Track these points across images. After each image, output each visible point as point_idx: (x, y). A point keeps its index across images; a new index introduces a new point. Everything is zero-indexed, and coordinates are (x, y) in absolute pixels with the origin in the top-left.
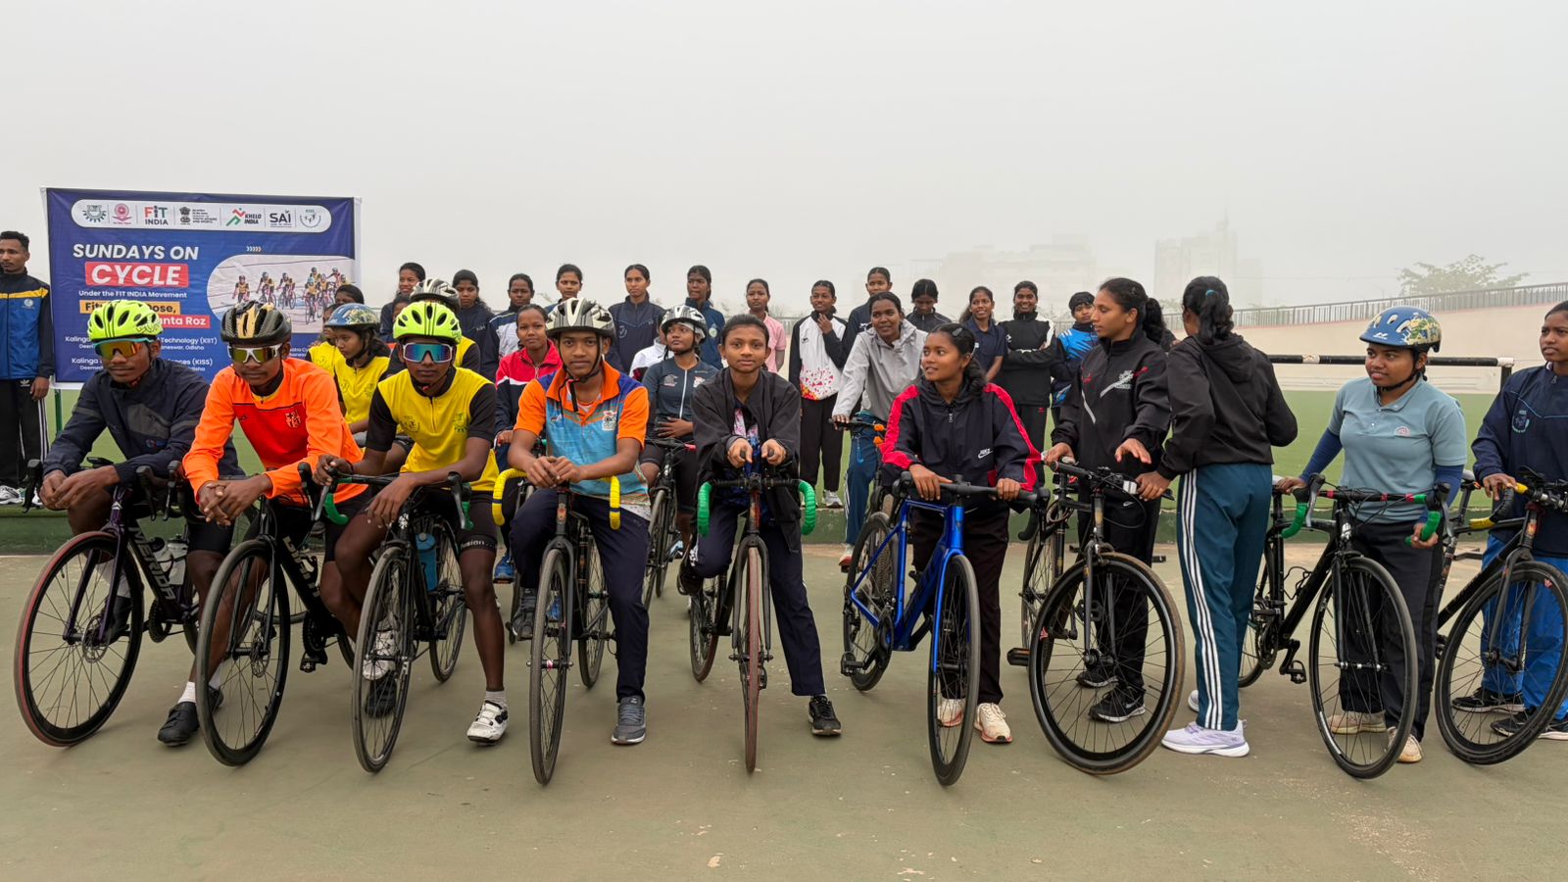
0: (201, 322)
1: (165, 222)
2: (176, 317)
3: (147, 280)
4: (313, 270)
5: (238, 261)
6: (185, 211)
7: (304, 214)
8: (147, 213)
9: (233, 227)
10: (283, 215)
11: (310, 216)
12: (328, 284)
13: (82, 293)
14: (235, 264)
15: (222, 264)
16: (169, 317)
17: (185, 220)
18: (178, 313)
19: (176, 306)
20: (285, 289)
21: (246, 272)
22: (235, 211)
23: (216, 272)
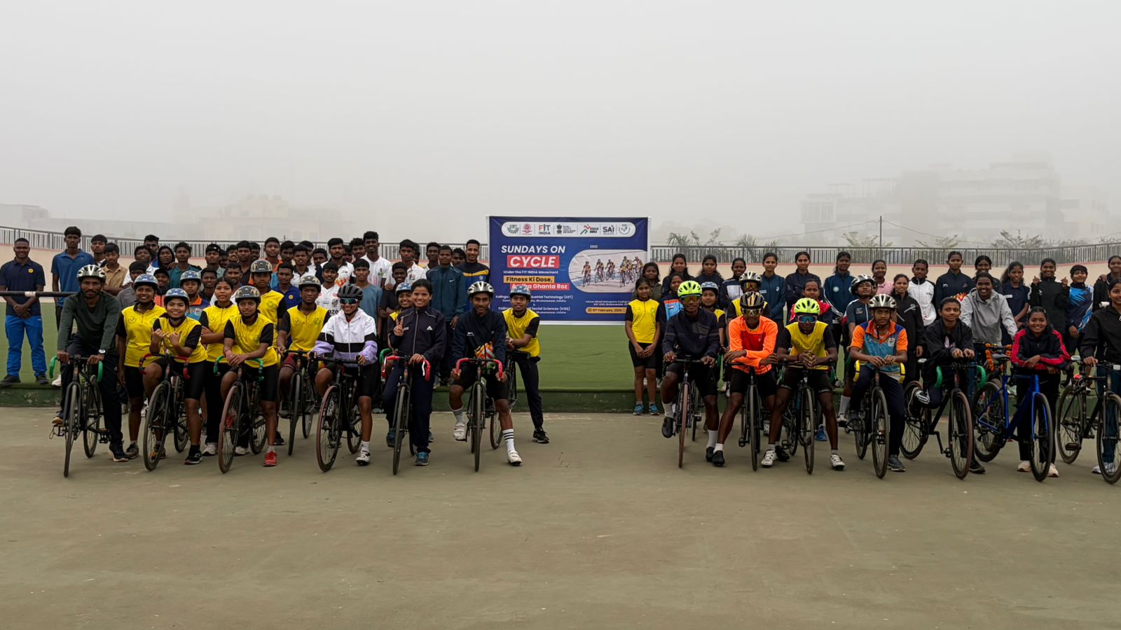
0: (565, 287)
1: (549, 233)
2: (552, 284)
3: (537, 265)
4: (625, 258)
5: (585, 253)
6: (559, 227)
7: (621, 227)
8: (540, 228)
9: (584, 235)
10: (610, 228)
11: (624, 228)
12: (633, 265)
13: (505, 272)
14: (584, 255)
15: (576, 255)
16: (549, 284)
17: (559, 232)
18: (553, 282)
19: (552, 278)
20: (609, 269)
21: (589, 259)
22: (585, 226)
23: (574, 259)
